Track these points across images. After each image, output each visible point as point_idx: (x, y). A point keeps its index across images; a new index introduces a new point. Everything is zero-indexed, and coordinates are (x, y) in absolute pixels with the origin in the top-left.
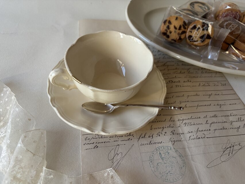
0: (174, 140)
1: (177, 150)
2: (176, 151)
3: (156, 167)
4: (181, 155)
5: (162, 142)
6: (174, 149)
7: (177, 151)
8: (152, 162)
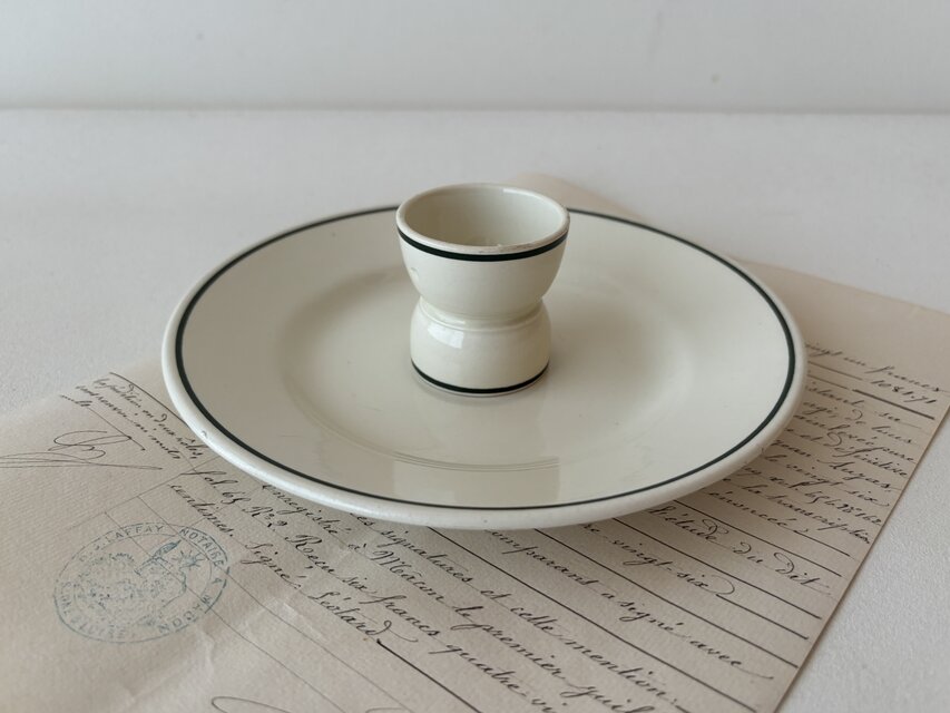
0: (271, 555)
1: (229, 580)
2: (217, 580)
3: (106, 556)
4: (211, 601)
5: (231, 533)
6: (228, 572)
7: (221, 584)
8: (120, 538)
